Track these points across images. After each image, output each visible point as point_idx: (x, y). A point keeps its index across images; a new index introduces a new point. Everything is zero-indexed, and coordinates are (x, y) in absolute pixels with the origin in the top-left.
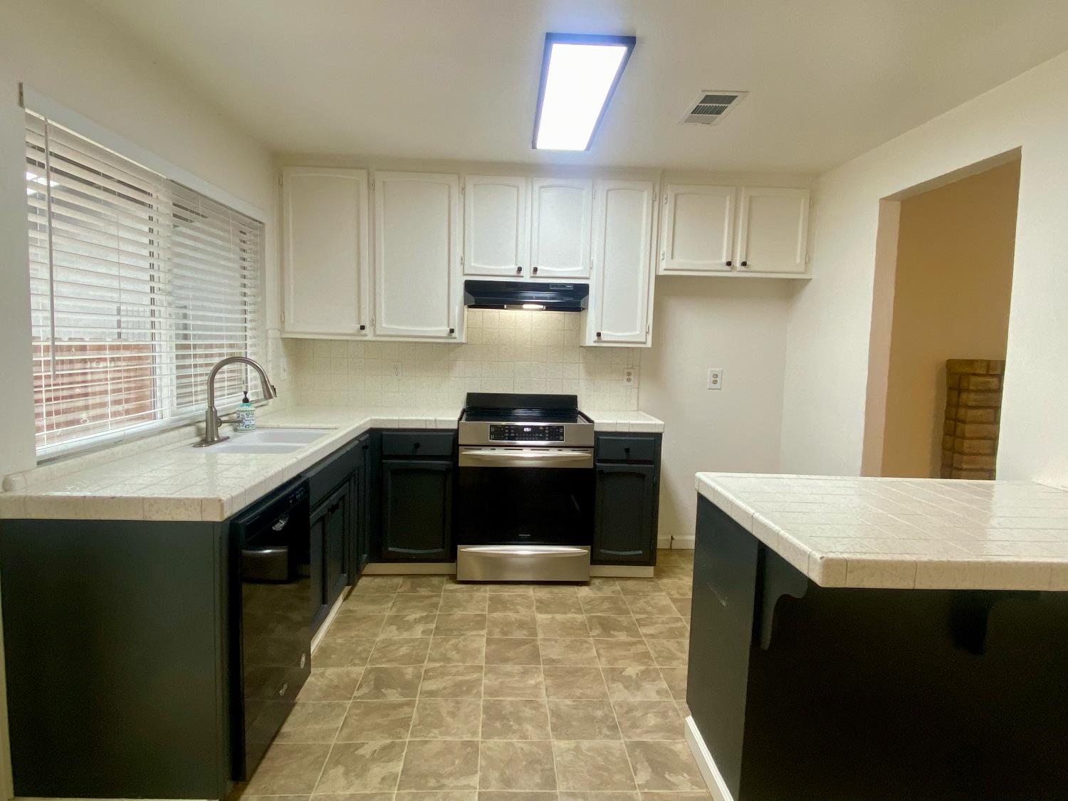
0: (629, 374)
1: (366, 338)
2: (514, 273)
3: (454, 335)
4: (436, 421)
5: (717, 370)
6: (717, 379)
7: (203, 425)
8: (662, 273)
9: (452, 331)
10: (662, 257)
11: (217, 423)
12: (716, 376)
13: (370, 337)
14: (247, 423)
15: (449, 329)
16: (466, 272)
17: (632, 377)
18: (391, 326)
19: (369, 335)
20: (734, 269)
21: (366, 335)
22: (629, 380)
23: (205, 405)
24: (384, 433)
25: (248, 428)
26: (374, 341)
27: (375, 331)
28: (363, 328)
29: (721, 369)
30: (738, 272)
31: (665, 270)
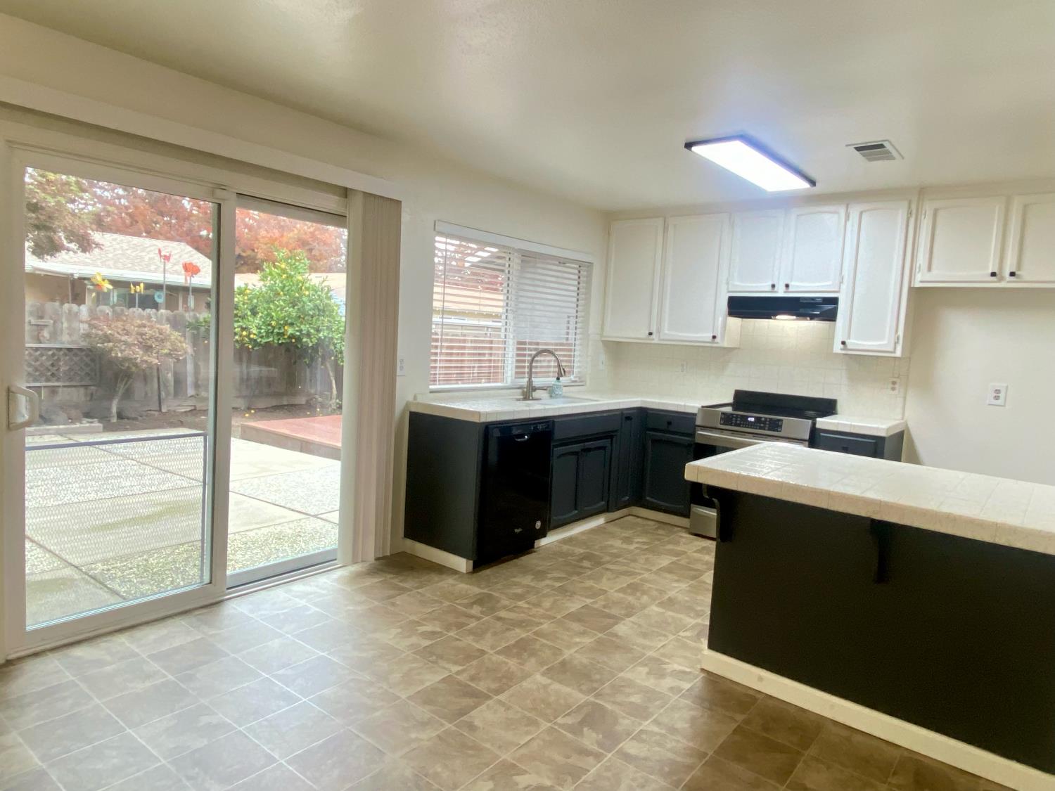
0: (894, 383)
1: (653, 342)
2: (769, 288)
3: (716, 340)
4: (685, 406)
5: (998, 385)
6: (1000, 395)
7: (525, 390)
8: (918, 285)
9: (714, 337)
10: (917, 270)
11: (532, 389)
12: (998, 391)
13: (656, 341)
14: (557, 393)
15: (712, 335)
16: (730, 290)
17: (897, 386)
18: (670, 333)
19: (655, 339)
20: (1002, 279)
21: (653, 339)
22: (893, 389)
23: (526, 380)
24: (649, 411)
25: (557, 396)
26: (659, 344)
27: (659, 337)
28: (650, 334)
29: (1005, 385)
30: (1008, 283)
31: (921, 282)
